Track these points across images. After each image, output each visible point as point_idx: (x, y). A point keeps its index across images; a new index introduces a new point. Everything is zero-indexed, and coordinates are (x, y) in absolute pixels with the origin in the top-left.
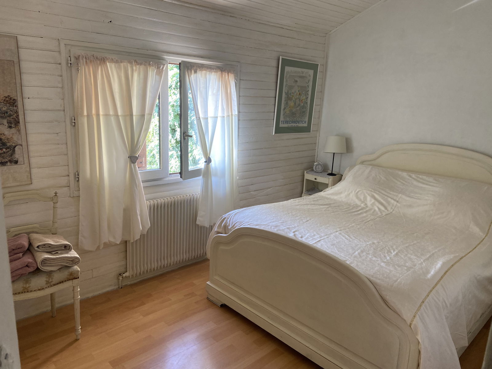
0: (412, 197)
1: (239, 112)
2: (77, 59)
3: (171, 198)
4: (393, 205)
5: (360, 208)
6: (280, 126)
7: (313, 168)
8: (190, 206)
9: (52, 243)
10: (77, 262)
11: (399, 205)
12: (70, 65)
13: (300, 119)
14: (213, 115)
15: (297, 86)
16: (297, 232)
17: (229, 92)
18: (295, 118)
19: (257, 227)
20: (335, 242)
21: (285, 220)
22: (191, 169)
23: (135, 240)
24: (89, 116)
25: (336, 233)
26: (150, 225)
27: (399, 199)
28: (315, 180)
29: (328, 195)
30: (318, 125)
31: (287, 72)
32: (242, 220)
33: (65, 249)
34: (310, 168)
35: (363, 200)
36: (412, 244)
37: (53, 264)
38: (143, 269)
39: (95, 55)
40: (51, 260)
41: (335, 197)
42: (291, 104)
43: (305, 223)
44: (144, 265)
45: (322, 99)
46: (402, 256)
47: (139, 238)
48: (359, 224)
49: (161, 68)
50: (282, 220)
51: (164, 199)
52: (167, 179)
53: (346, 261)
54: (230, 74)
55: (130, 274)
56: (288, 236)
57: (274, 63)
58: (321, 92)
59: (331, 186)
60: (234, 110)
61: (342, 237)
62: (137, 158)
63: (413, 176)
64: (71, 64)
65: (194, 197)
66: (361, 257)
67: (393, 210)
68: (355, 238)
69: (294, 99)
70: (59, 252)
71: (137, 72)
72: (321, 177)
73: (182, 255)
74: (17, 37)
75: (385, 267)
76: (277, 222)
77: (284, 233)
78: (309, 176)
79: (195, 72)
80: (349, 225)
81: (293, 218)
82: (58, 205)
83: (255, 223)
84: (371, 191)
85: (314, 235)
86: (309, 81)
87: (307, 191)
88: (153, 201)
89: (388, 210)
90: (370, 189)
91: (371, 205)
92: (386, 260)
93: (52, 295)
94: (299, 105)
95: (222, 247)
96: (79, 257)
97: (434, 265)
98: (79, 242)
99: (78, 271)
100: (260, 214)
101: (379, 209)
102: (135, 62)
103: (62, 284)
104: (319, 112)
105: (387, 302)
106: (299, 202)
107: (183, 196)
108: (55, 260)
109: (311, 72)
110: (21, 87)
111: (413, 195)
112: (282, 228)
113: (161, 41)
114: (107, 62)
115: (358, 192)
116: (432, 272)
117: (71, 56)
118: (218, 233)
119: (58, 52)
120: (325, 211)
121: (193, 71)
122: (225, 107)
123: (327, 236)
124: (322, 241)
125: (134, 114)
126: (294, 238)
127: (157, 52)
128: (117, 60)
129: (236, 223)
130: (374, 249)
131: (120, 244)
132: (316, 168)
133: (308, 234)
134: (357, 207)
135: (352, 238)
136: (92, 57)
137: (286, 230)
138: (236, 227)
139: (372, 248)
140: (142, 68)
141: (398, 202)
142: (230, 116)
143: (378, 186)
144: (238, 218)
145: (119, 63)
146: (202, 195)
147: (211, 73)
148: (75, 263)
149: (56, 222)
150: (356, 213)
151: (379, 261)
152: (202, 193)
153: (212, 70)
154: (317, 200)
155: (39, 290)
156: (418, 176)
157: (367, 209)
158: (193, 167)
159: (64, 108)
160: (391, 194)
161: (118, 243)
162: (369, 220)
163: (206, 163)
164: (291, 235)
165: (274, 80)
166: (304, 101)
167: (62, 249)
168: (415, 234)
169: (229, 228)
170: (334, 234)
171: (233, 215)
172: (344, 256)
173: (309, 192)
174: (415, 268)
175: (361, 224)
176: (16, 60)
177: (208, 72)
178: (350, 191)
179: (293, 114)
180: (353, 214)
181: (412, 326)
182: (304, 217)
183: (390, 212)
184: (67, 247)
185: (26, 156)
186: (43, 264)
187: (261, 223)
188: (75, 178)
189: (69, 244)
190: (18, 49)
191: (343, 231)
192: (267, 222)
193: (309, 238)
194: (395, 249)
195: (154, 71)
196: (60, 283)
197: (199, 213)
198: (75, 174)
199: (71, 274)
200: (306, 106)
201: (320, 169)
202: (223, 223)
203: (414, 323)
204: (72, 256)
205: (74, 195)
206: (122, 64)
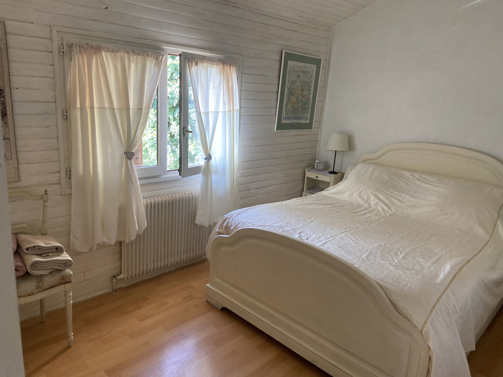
0: (416, 198)
1: (240, 107)
2: (70, 47)
3: (168, 196)
4: (396, 205)
5: (364, 208)
6: (282, 123)
7: (314, 165)
8: (189, 205)
9: (43, 245)
10: (70, 265)
11: (402, 205)
12: (62, 54)
13: (302, 115)
14: (214, 110)
15: (301, 81)
16: (302, 233)
17: (230, 86)
18: (297, 115)
19: (261, 228)
20: (342, 244)
21: (289, 221)
22: (190, 166)
23: (131, 240)
24: (82, 109)
25: (342, 235)
26: (147, 225)
27: (403, 199)
28: (316, 178)
29: (331, 194)
30: (320, 121)
31: (290, 66)
32: (245, 220)
33: (57, 251)
34: (311, 166)
35: (366, 200)
36: (419, 245)
37: (43, 268)
38: (139, 271)
39: (89, 43)
40: (43, 264)
41: (338, 197)
42: (294, 99)
43: (310, 224)
44: (139, 267)
45: (324, 96)
46: (410, 259)
47: (135, 238)
48: (364, 225)
49: (160, 59)
50: (286, 220)
51: (161, 198)
52: (165, 176)
53: (354, 264)
54: (232, 66)
55: (125, 276)
56: (293, 238)
57: (277, 57)
58: (323, 88)
59: (333, 185)
60: (236, 105)
61: (348, 239)
62: (133, 154)
63: (416, 175)
64: (63, 52)
65: (193, 195)
66: (369, 260)
67: (397, 210)
68: (361, 239)
69: (296, 95)
70: (50, 254)
71: (134, 63)
72: (322, 175)
73: (179, 256)
74: (4, 21)
75: (394, 270)
76: (281, 223)
77: (289, 234)
78: (310, 174)
79: (196, 64)
80: (354, 226)
81: (297, 219)
82: (48, 204)
83: (259, 224)
84: (375, 191)
85: (320, 237)
86: (312, 77)
87: (308, 189)
88: (150, 199)
89: (391, 211)
90: (374, 189)
91: (375, 205)
92: (394, 263)
93: (41, 301)
94: (302, 101)
95: (223, 249)
96: (71, 259)
97: (443, 269)
98: (71, 243)
99: (71, 275)
100: (264, 214)
101: (383, 209)
102: (132, 52)
103: (53, 289)
104: (321, 108)
105: (398, 308)
106: (302, 201)
107: (182, 194)
108: (46, 263)
109: (314, 67)
110: (8, 77)
111: (416, 195)
112: (287, 229)
113: (160, 31)
114: (102, 51)
115: (362, 191)
116: (442, 276)
117: (64, 45)
118: (220, 233)
119: (49, 40)
120: (329, 211)
121: (194, 63)
122: (226, 101)
123: (333, 238)
124: (328, 243)
125: (130, 108)
126: (299, 240)
127: (155, 42)
128: (113, 50)
129: (239, 223)
130: (382, 252)
131: (114, 244)
132: (317, 166)
133: (313, 236)
134: (360, 206)
135: (358, 240)
136: (87, 45)
137: (291, 231)
138: (238, 227)
139: (379, 251)
140: (140, 58)
141: (401, 202)
142: (232, 111)
143: (382, 186)
144: (241, 219)
145: (115, 52)
146: (202, 194)
147: (213, 66)
148: (68, 266)
149: (46, 222)
150: (360, 213)
151: (388, 264)
152: (202, 191)
153: (214, 63)
154: (320, 199)
155: (29, 295)
156: (422, 175)
157: (371, 209)
158: (192, 164)
159: (55, 99)
160: (394, 194)
161: (113, 244)
162: (373, 220)
163: (206, 160)
164: (296, 237)
165: (277, 75)
166: (306, 96)
167: (53, 251)
168: (421, 236)
169: (232, 228)
170: (340, 236)
171: (235, 215)
172: (352, 259)
173: (310, 190)
174: (424, 271)
175: (366, 225)
176: (3, 47)
177: (210, 65)
178: (353, 190)
179: (295, 110)
180: (357, 214)
181: (423, 333)
182: (308, 217)
183: (393, 213)
184: (59, 249)
185: (13, 151)
186: (33, 268)
187: (265, 224)
188: (67, 174)
189: (60, 246)
190: (6, 35)
191: (348, 232)
192: (271, 223)
193: (315, 239)
194: (402, 251)
195: (152, 62)
196: (51, 287)
197: (198, 212)
198: (67, 170)
199: (63, 278)
200: (309, 102)
201: (321, 166)
202: (225, 224)
203: (425, 329)
204: (65, 258)
205: (66, 194)
206: (118, 54)
